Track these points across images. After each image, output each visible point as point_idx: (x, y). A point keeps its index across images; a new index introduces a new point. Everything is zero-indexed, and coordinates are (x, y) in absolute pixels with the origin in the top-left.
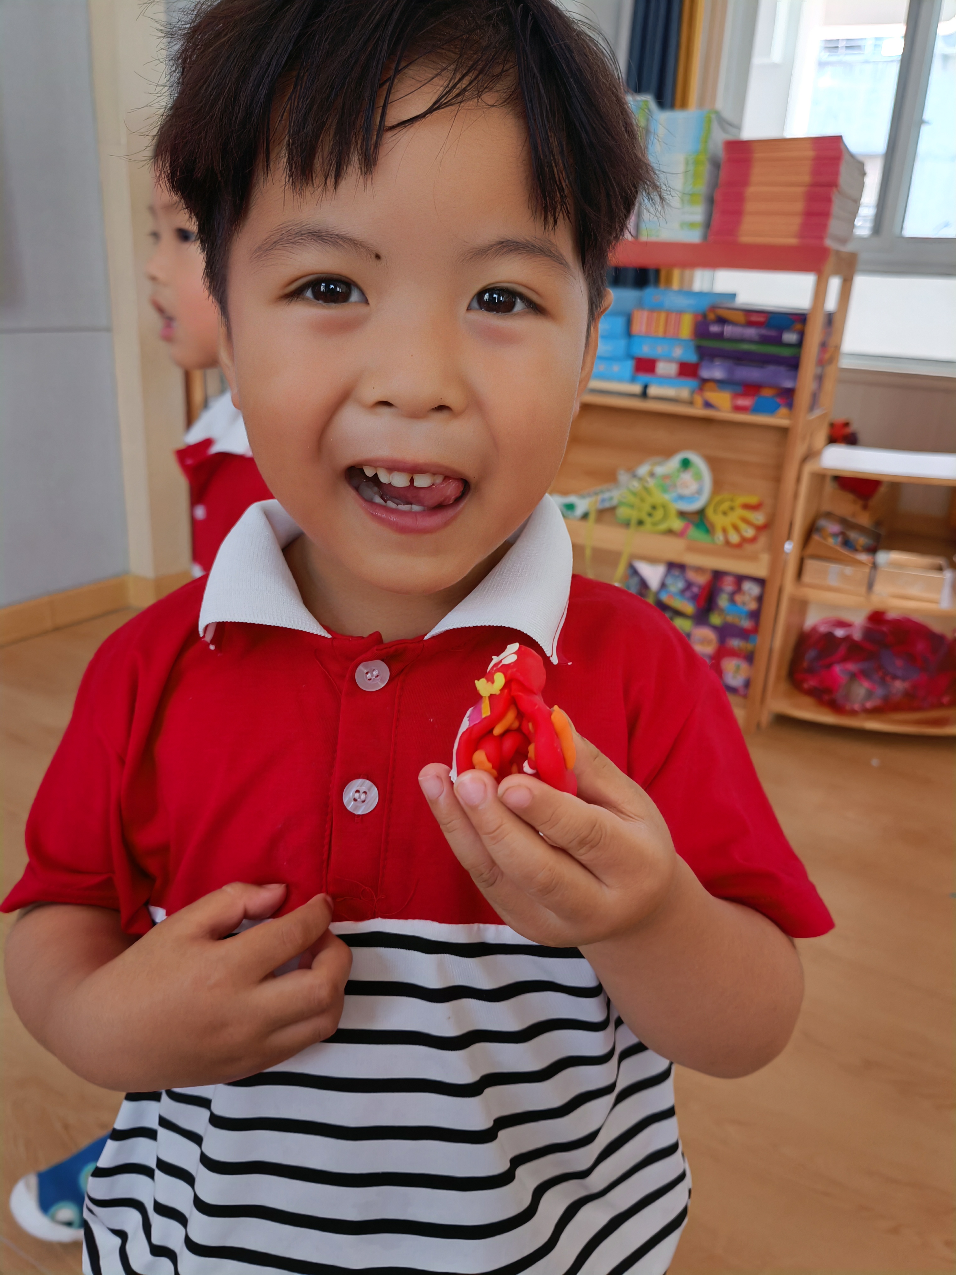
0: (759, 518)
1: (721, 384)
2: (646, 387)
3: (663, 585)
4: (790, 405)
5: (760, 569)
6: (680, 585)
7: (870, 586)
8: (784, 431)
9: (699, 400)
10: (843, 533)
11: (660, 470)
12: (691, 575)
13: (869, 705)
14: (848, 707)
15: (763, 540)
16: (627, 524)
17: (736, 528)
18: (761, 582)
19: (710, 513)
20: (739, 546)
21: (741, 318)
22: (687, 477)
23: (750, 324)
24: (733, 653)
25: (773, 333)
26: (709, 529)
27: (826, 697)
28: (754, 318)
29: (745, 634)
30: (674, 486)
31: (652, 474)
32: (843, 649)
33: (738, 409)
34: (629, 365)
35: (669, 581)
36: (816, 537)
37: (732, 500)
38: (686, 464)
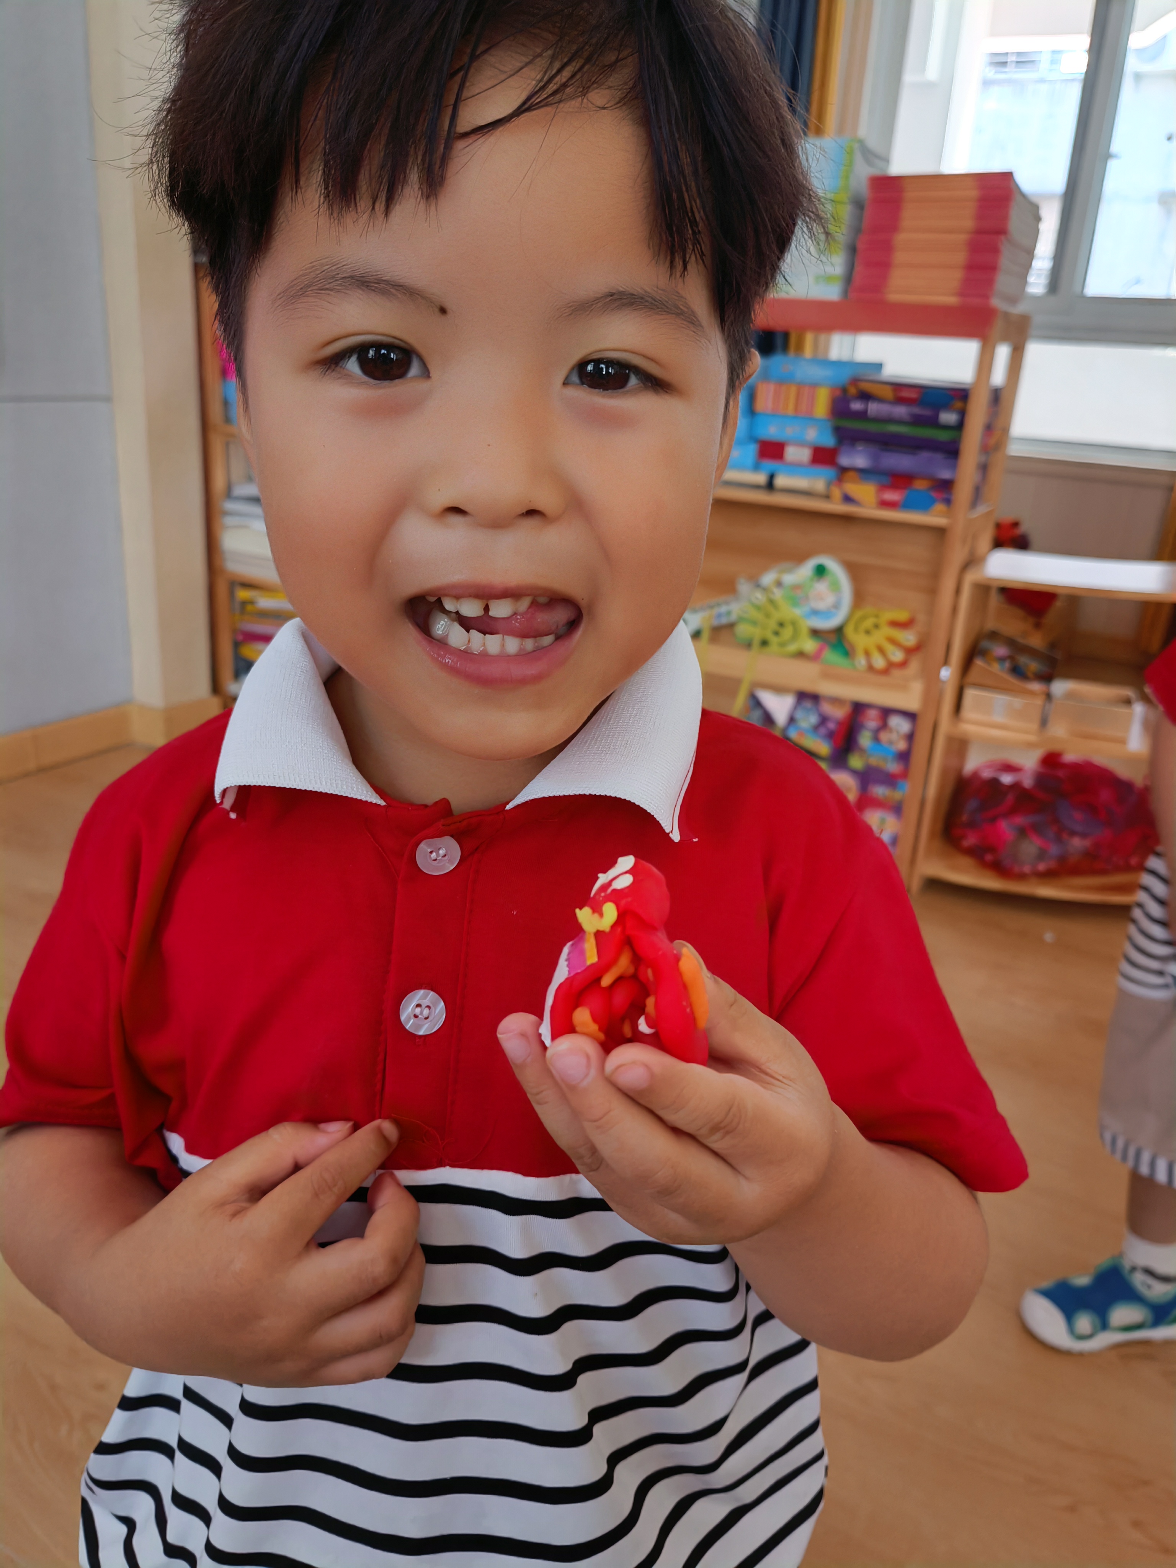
0: (909, 638)
1: (864, 473)
2: (771, 477)
3: (792, 720)
4: (948, 502)
5: (911, 700)
6: (813, 719)
7: (1044, 722)
8: (940, 532)
9: (837, 493)
10: (1011, 658)
11: (789, 579)
12: (827, 708)
13: (1042, 867)
14: (1016, 869)
15: (914, 665)
16: (748, 645)
17: (881, 650)
18: (911, 716)
19: (849, 631)
20: (886, 672)
21: (888, 393)
22: (821, 587)
23: (900, 401)
24: (878, 804)
25: (926, 412)
26: (848, 652)
27: (989, 857)
28: (905, 394)
29: (891, 780)
30: (807, 598)
31: (779, 584)
32: (1010, 798)
33: (885, 504)
34: (752, 450)
35: (799, 715)
36: (979, 662)
37: (877, 616)
38: (820, 571)
